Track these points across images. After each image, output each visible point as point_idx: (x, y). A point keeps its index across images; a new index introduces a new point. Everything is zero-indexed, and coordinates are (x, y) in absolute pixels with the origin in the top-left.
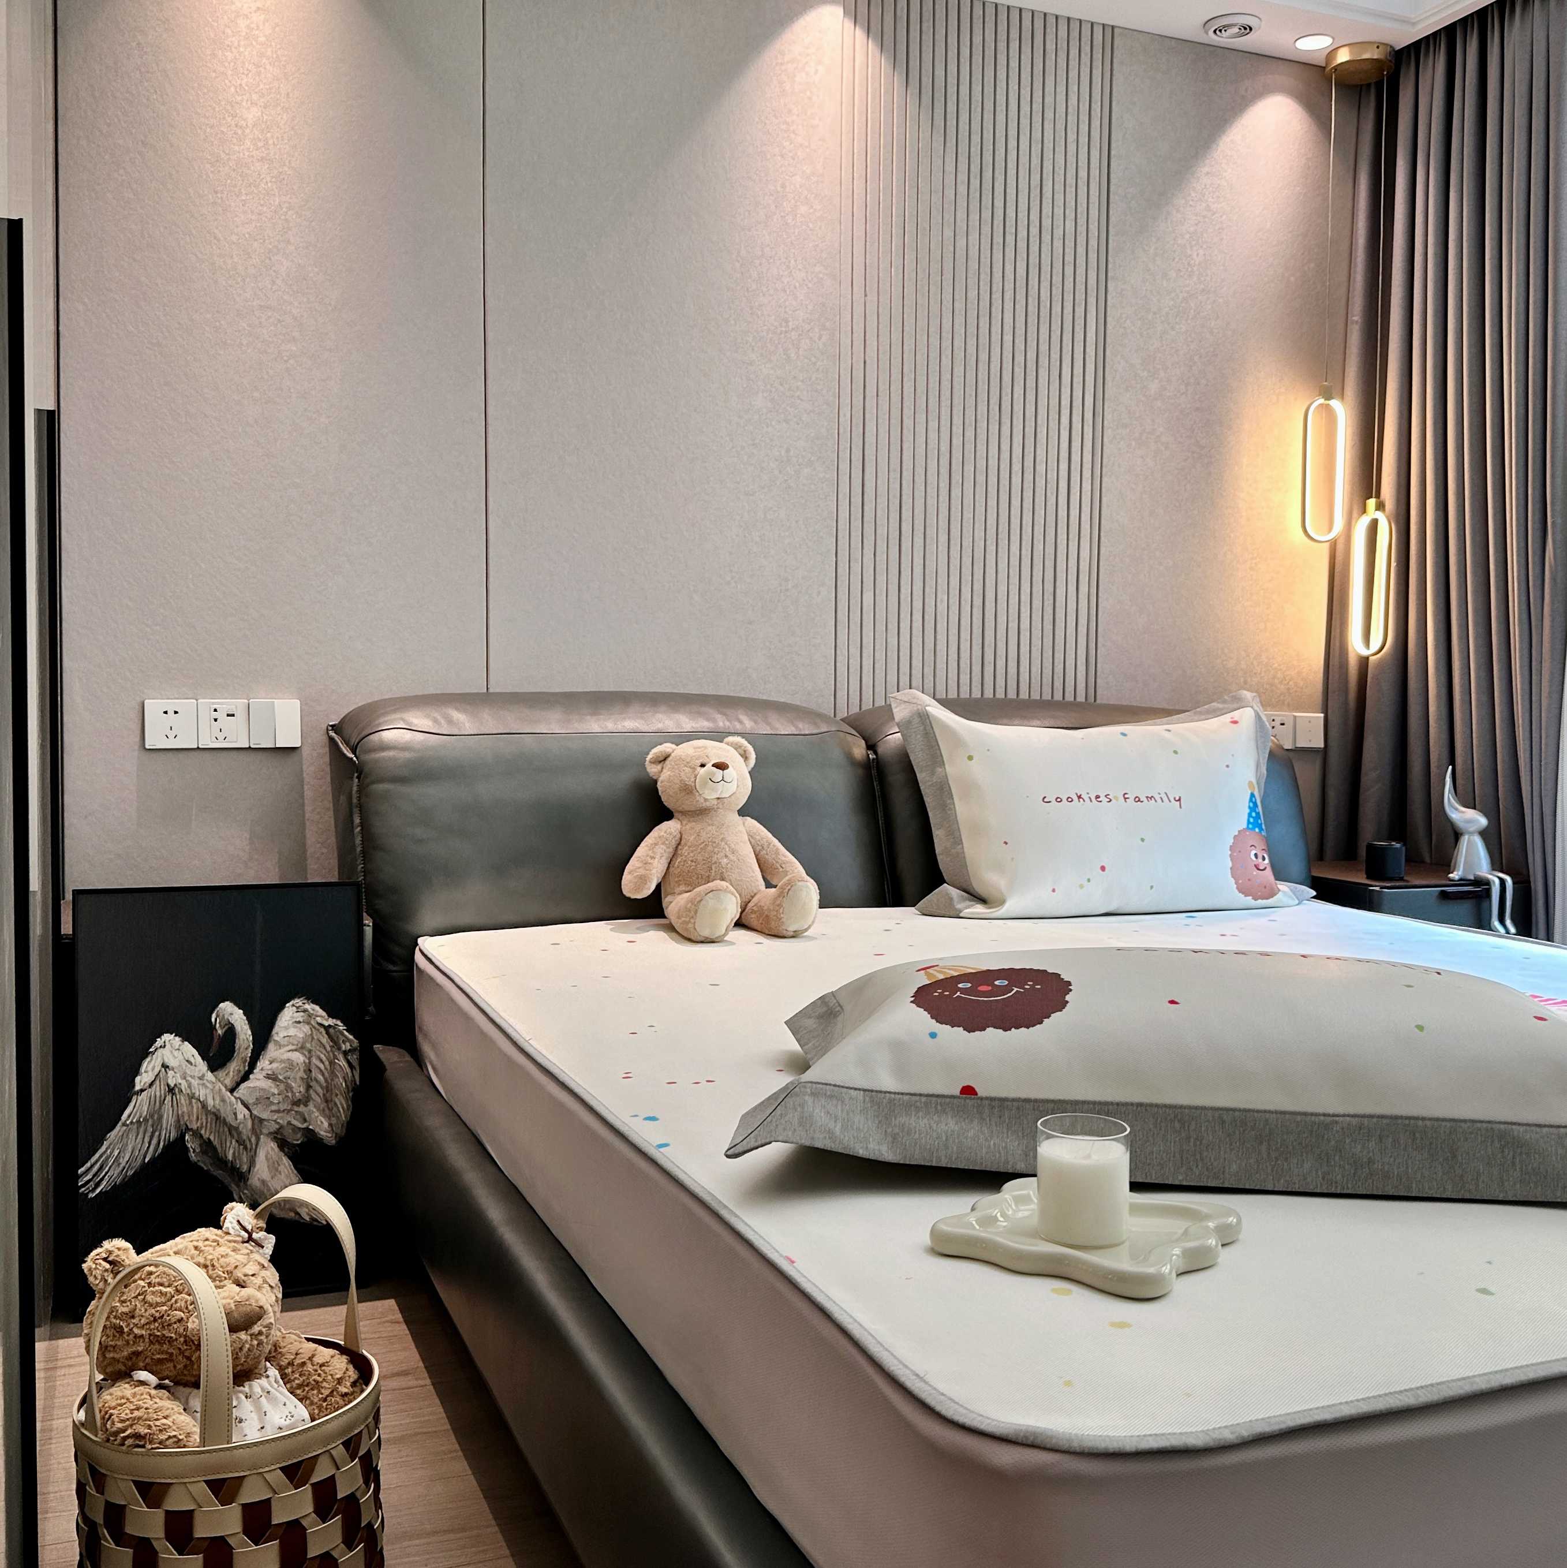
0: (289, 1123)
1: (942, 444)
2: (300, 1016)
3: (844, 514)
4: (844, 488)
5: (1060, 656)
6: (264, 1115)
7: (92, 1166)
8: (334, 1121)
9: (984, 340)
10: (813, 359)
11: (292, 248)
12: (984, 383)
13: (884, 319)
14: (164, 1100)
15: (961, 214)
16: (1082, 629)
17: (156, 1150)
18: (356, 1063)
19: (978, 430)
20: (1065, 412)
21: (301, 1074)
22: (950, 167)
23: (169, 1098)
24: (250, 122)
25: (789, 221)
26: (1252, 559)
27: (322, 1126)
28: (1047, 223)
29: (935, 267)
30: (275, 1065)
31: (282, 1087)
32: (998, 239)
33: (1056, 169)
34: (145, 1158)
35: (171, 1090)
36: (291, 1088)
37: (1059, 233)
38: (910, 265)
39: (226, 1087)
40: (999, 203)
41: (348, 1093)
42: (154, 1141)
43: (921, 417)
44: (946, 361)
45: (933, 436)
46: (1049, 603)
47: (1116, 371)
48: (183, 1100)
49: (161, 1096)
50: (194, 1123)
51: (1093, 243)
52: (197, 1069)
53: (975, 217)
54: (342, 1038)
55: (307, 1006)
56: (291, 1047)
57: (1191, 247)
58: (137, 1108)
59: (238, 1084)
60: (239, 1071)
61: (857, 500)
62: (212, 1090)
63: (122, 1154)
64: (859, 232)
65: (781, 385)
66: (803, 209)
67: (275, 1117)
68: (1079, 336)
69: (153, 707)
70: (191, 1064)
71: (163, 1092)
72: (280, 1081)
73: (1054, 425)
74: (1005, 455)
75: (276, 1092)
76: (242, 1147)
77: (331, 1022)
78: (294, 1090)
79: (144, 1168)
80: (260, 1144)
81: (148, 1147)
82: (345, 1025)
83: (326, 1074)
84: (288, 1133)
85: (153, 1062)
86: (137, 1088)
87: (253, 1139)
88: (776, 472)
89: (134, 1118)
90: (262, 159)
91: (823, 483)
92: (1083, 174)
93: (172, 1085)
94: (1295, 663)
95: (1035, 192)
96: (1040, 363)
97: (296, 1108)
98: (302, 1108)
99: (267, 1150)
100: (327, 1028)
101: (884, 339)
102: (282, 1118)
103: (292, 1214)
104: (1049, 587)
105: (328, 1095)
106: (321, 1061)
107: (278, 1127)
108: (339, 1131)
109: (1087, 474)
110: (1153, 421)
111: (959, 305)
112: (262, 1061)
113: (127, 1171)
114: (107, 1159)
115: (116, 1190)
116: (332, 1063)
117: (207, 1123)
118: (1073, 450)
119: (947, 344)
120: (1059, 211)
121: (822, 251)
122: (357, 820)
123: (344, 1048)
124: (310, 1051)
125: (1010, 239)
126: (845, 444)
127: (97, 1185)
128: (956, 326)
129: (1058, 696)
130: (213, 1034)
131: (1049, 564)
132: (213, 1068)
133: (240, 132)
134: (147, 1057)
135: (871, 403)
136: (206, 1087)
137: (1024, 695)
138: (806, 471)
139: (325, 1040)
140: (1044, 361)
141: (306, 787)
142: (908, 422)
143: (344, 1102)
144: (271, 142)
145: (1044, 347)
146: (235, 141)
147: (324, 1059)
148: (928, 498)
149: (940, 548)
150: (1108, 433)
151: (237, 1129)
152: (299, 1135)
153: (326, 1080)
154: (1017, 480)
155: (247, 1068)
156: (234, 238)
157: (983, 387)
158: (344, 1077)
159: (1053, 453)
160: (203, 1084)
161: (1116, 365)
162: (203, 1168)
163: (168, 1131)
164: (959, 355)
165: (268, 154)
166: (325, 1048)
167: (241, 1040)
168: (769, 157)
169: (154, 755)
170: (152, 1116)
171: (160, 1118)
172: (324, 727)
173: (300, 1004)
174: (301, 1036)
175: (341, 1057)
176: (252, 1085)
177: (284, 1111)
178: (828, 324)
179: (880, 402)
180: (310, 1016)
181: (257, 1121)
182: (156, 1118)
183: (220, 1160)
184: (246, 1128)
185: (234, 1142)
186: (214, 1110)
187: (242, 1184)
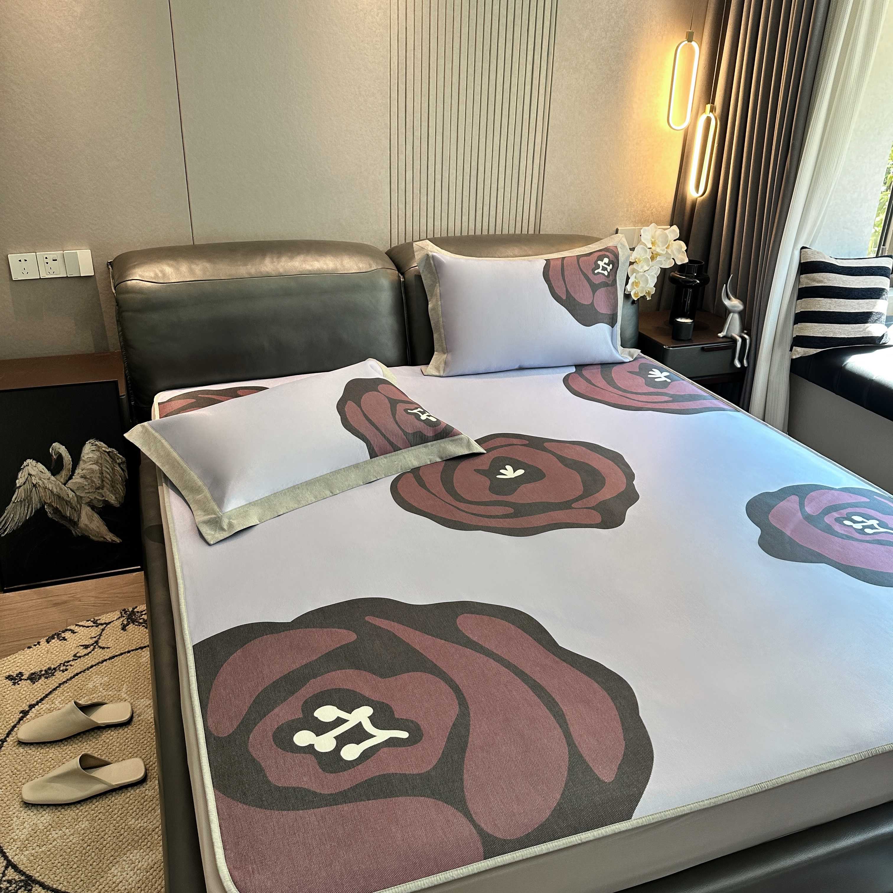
0: (95, 498)
1: (454, 78)
2: (94, 448)
3: (394, 126)
4: (394, 109)
5: (520, 202)
6: (82, 495)
7: (1, 522)
8: (118, 496)
9: (481, 9)
10: (374, 29)
12: (480, 37)
14: (32, 490)
16: (535, 186)
17: (31, 514)
18: (125, 469)
19: (476, 67)
20: (530, 53)
21: (98, 475)
23: (34, 489)
26: (638, 138)
27: (112, 499)
31: (89, 481)
34: (26, 517)
35: (34, 486)
36: (94, 481)
41: (123, 482)
42: (30, 510)
43: (441, 61)
44: (457, 25)
45: (448, 72)
46: (516, 171)
47: (563, 24)
48: (41, 490)
49: (30, 488)
50: (48, 500)
52: (46, 475)
54: (117, 457)
55: (97, 443)
56: (91, 463)
58: (19, 495)
59: (67, 481)
60: (67, 475)
61: (402, 116)
62: (55, 484)
63: (15, 516)
65: (354, 46)
67: (88, 495)
68: (540, 4)
69: (13, 259)
70: (43, 473)
71: (31, 487)
72: (88, 478)
73: (523, 61)
74: (492, 82)
75: (87, 484)
76: (73, 510)
77: (110, 450)
78: (96, 483)
79: (27, 521)
80: (82, 508)
81: (27, 512)
83: (111, 475)
84: (95, 503)
85: (24, 473)
86: (18, 485)
87: (78, 506)
89: (18, 499)
91: (381, 106)
93: (35, 483)
94: (657, 198)
96: (515, 23)
97: (98, 491)
98: (100, 491)
99: (86, 511)
100: (109, 453)
101: (418, 13)
102: (92, 496)
103: (103, 539)
104: (516, 161)
105: (113, 484)
106: (108, 468)
107: (89, 500)
108: (121, 500)
109: (542, 91)
110: (584, 56)
112: (78, 470)
113: (18, 524)
114: (8, 519)
116: (113, 469)
117: (54, 499)
118: (534, 77)
119: (457, 13)
123: (118, 462)
124: (101, 464)
126: (394, 81)
127: (5, 531)
128: (463, 2)
129: (519, 227)
130: (51, 458)
131: (517, 148)
132: (53, 474)
134: (20, 470)
135: (410, 54)
136: (52, 483)
139: (108, 458)
140: (518, 21)
141: (100, 295)
142: (433, 66)
143: (121, 486)
145: (518, 12)
148: (445, 111)
150: (556, 64)
151: (70, 502)
152: (101, 503)
153: (111, 477)
154: (499, 97)
155: (71, 473)
158: (120, 476)
159: (522, 79)
160: (50, 482)
161: (563, 21)
162: (55, 520)
163: (36, 504)
164: (465, 20)
166: (108, 462)
167: (66, 461)
169: (17, 284)
170: (27, 498)
171: (31, 498)
172: (105, 263)
173: (93, 442)
174: (96, 457)
175: (117, 466)
176: (74, 481)
177: (92, 492)
178: (382, 6)
179: (415, 53)
180: (99, 447)
181: (79, 497)
182: (29, 498)
183: (63, 516)
184: (74, 501)
185: (69, 508)
186: (57, 494)
187: (76, 527)
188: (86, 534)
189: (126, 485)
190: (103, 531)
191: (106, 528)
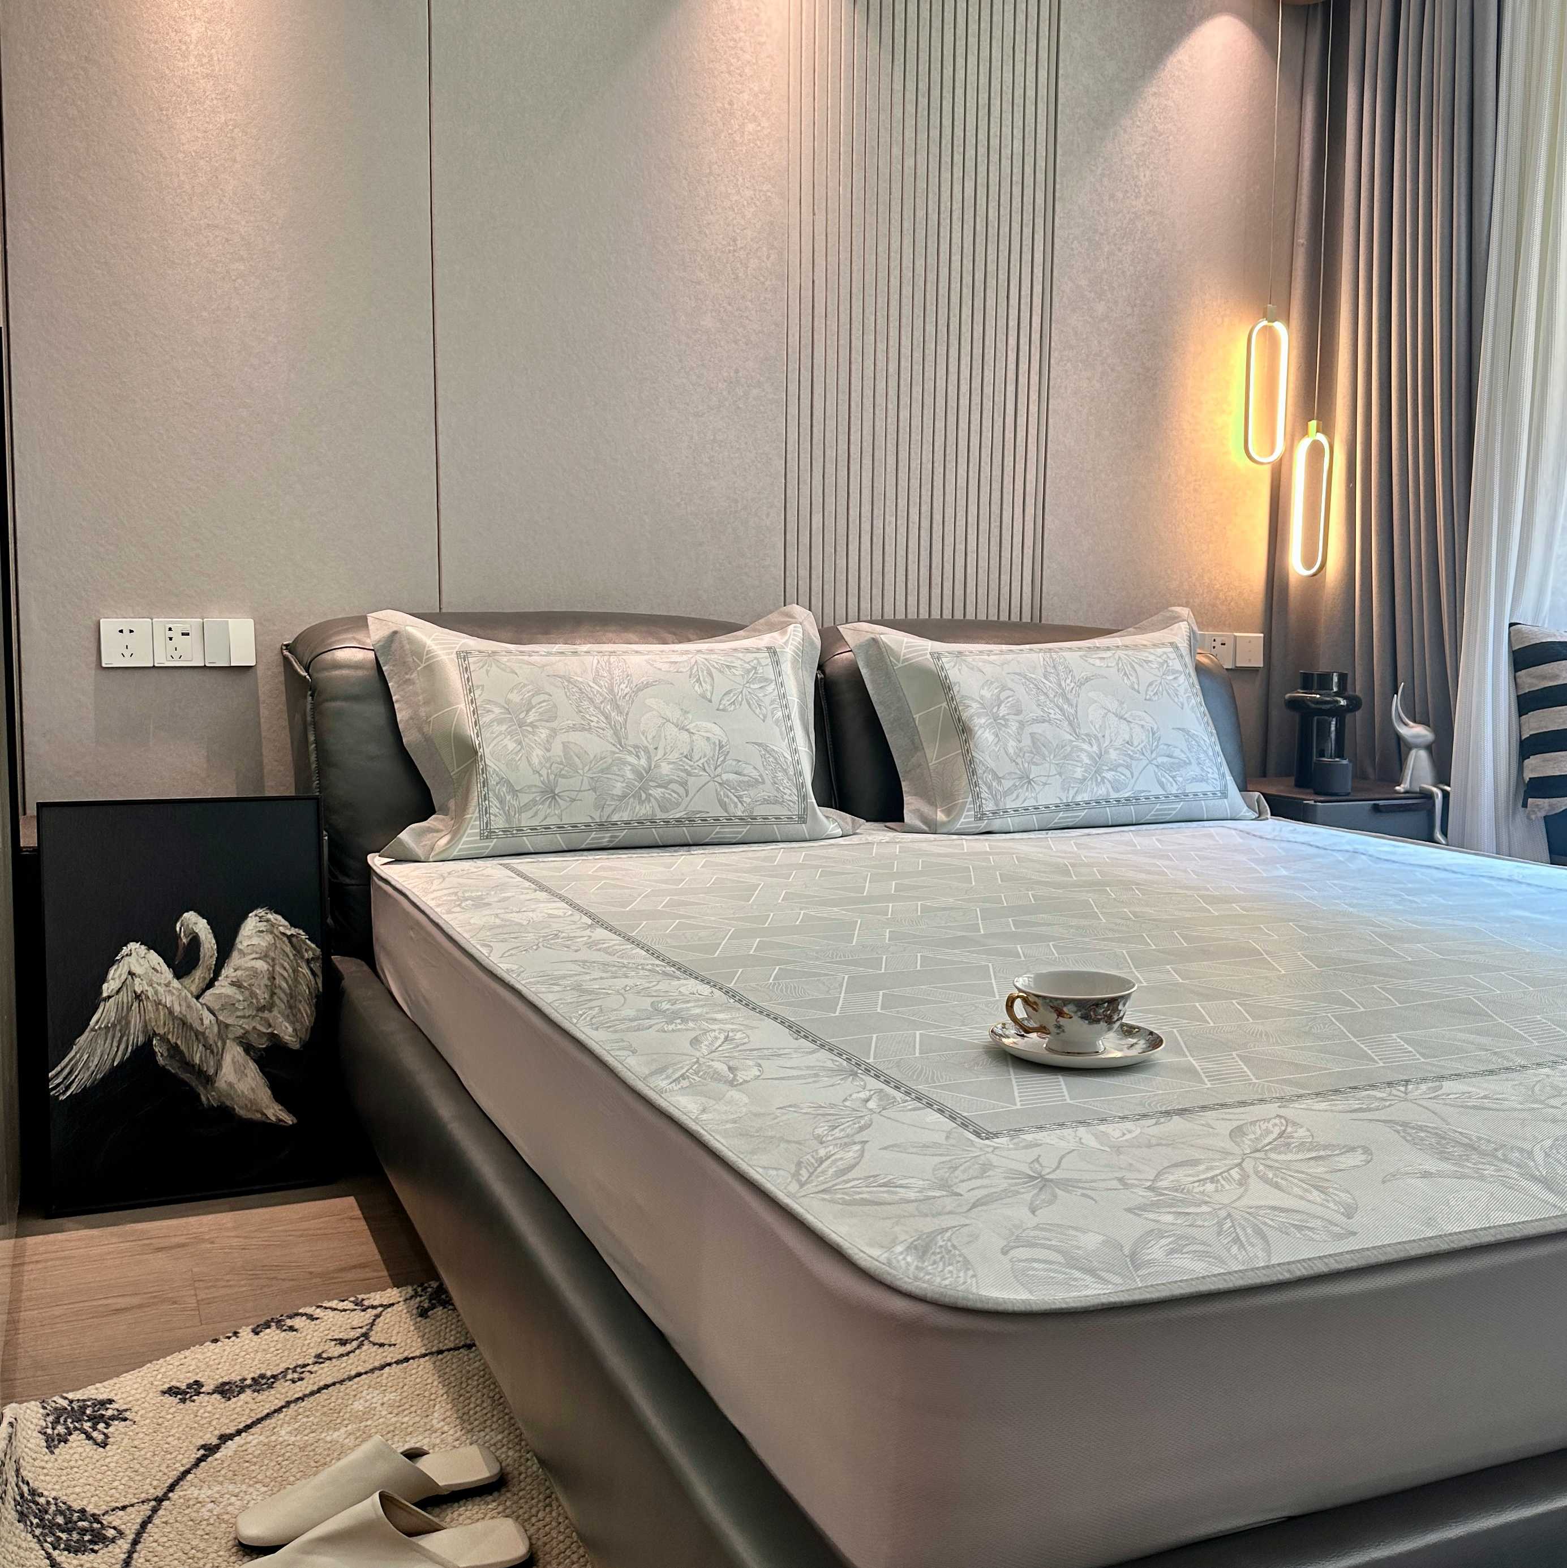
0: (254, 1028)
1: (890, 365)
2: (262, 926)
3: (793, 437)
4: (793, 410)
5: (1005, 578)
6: (229, 1021)
7: (62, 1070)
8: (298, 1026)
9: (932, 260)
10: (762, 279)
11: (238, 166)
12: (932, 304)
13: (833, 239)
14: (132, 1006)
15: (909, 133)
16: (1028, 550)
17: (124, 1054)
18: (319, 972)
19: (927, 351)
20: (1013, 333)
21: (266, 981)
22: (898, 86)
24: (194, 38)
25: (737, 139)
26: (1196, 481)
27: (287, 1032)
28: (995, 142)
29: (884, 185)
30: (239, 973)
31: (247, 993)
32: (946, 159)
33: (1004, 88)
34: (113, 1062)
35: (138, 997)
36: (256, 995)
37: (1006, 152)
38: (858, 184)
39: (192, 994)
40: (947, 122)
41: (312, 999)
42: (122, 1047)
43: (870, 338)
44: (895, 282)
45: (881, 356)
46: (995, 524)
47: (1063, 292)
48: (150, 1007)
49: (128, 1003)
50: (162, 1028)
51: (1040, 163)
52: (163, 976)
53: (923, 136)
54: (304, 947)
55: (269, 916)
56: (254, 956)
57: (1138, 167)
58: (104, 1015)
59: (204, 991)
60: (204, 978)
61: (806, 421)
62: (179, 996)
63: (91, 1058)
64: (807, 152)
65: (730, 304)
66: (750, 127)
67: (241, 1022)
68: (1027, 257)
69: (109, 627)
70: (157, 971)
71: (130, 999)
72: (245, 988)
73: (1001, 346)
74: (953, 378)
75: (241, 998)
76: (208, 1051)
77: (293, 931)
78: (259, 997)
80: (226, 1048)
81: (117, 1052)
82: (307, 933)
83: (290, 982)
84: (253, 1038)
85: (120, 970)
86: (105, 994)
87: (219, 1044)
88: (725, 393)
89: (102, 1024)
90: (207, 76)
91: (771, 404)
92: (1031, 93)
93: (139, 992)
94: (1237, 584)
95: (983, 112)
96: (988, 284)
97: (260, 1014)
98: (266, 1014)
99: (233, 1054)
100: (290, 937)
101: (833, 259)
102: (247, 1024)
103: (259, 1116)
104: (996, 509)
105: (292, 1001)
106: (285, 969)
107: (243, 1031)
108: (303, 1037)
109: (1034, 396)
110: (1099, 343)
111: (907, 225)
112: (226, 969)
113: (96, 1075)
114: (76, 1063)
115: (85, 1092)
116: (294, 970)
117: (174, 1028)
118: (1020, 371)
119: (895, 263)
120: (1007, 131)
121: (770, 169)
122: (312, 738)
123: (306, 956)
124: (273, 960)
125: (958, 158)
126: (794, 365)
127: (67, 1088)
128: (904, 247)
129: (1004, 617)
131: (996, 486)
132: (178, 976)
133: (184, 47)
134: (113, 965)
135: (819, 323)
136: (173, 994)
137: (970, 616)
138: (755, 392)
139: (288, 949)
140: (992, 282)
141: (261, 706)
142: (857, 344)
143: (307, 1007)
144: (215, 58)
145: (992, 267)
146: (179, 57)
147: (288, 967)
148: (877, 419)
149: (888, 470)
150: (1055, 354)
151: (203, 1034)
152: (265, 1039)
153: (289, 987)
154: (964, 402)
155: (212, 975)
156: (181, 156)
157: (931, 308)
158: (307, 985)
159: (1000, 375)
160: (170, 991)
161: (1063, 286)
162: (171, 1072)
163: (136, 1036)
164: (908, 274)
165: (213, 70)
166: (288, 956)
167: (206, 949)
168: (716, 73)
169: (112, 673)
170: (119, 1022)
171: (128, 1023)
172: (279, 646)
173: (263, 914)
174: (264, 944)
175: (304, 965)
176: (217, 992)
177: (249, 1016)
178: (775, 243)
179: (828, 323)
180: (273, 925)
181: (222, 1026)
182: (123, 1023)
183: (187, 1064)
184: (212, 1033)
185: (201, 1046)
186: (180, 1016)
187: (209, 1087)
188: (228, 1103)
189: (317, 1005)
190: (262, 1099)
191: (269, 1092)
